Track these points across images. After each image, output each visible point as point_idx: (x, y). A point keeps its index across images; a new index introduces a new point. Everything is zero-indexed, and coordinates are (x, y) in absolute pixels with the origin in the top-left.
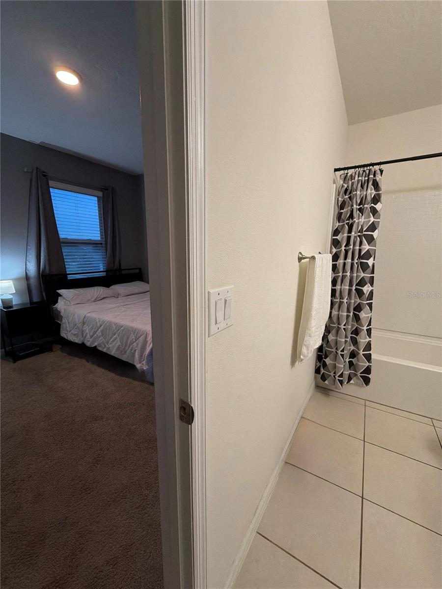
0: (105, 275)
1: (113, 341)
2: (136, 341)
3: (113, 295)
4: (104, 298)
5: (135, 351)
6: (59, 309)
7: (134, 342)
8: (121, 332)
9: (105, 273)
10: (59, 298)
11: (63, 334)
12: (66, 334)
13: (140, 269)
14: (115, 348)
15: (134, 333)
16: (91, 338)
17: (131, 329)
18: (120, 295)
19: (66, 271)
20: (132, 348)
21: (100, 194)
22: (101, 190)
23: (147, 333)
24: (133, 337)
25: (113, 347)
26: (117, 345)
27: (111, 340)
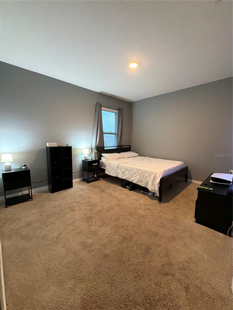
0: (117, 148)
1: (135, 176)
2: (149, 176)
3: (123, 157)
4: (120, 158)
5: (149, 181)
6: (103, 162)
7: (148, 177)
8: (140, 173)
9: (117, 147)
10: (102, 157)
11: (107, 172)
12: (108, 173)
13: (130, 146)
14: (137, 180)
15: (148, 173)
16: (122, 174)
17: (146, 171)
18: (125, 157)
19: (104, 146)
20: (147, 180)
21: (117, 112)
22: (118, 110)
23: (156, 173)
24: (147, 175)
25: (135, 179)
26: (138, 178)
27: (134, 176)
